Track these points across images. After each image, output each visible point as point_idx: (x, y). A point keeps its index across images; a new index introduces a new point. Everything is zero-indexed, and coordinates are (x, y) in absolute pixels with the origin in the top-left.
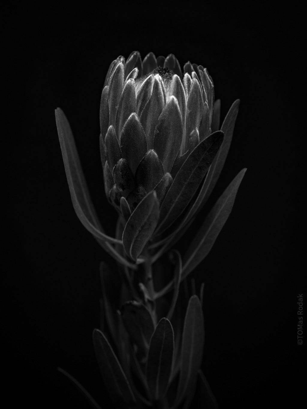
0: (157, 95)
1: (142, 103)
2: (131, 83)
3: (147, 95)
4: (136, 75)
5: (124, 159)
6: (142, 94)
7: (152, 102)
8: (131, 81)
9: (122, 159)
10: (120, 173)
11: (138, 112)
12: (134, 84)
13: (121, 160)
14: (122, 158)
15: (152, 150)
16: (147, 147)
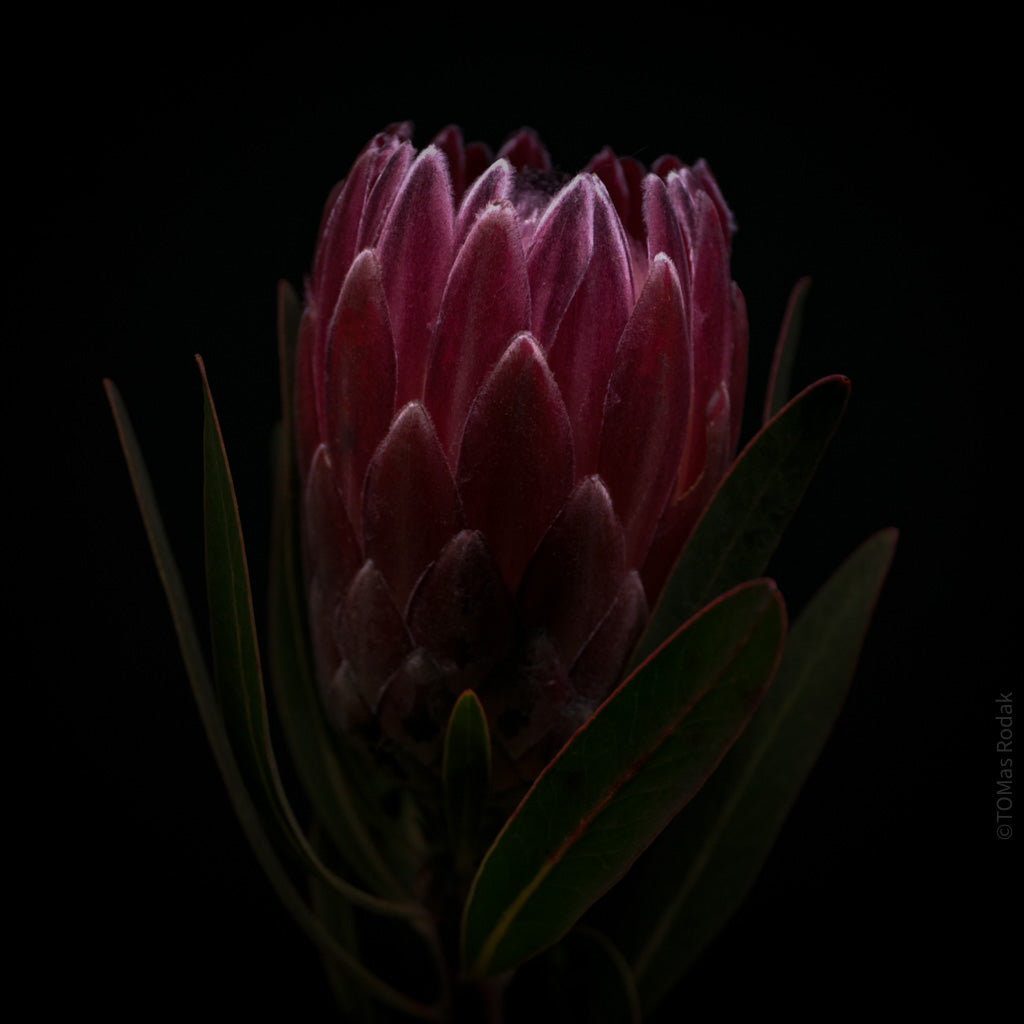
0: (607, 255)
1: (555, 292)
2: (504, 215)
3: (575, 255)
4: (509, 186)
5: (474, 530)
6: (553, 254)
7: (593, 283)
8: (503, 208)
9: (469, 534)
10: (457, 593)
11: (538, 329)
12: (515, 218)
13: (463, 535)
14: (465, 528)
15: (593, 479)
16: (574, 467)
